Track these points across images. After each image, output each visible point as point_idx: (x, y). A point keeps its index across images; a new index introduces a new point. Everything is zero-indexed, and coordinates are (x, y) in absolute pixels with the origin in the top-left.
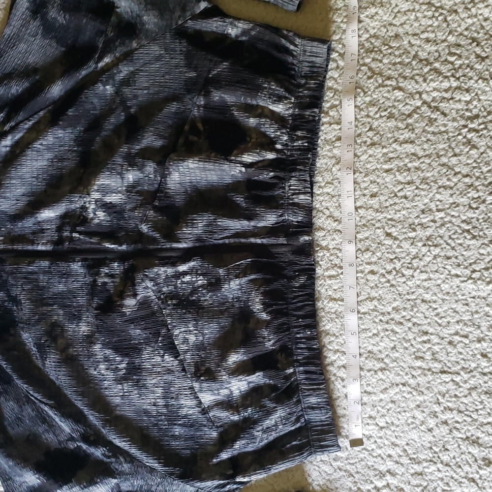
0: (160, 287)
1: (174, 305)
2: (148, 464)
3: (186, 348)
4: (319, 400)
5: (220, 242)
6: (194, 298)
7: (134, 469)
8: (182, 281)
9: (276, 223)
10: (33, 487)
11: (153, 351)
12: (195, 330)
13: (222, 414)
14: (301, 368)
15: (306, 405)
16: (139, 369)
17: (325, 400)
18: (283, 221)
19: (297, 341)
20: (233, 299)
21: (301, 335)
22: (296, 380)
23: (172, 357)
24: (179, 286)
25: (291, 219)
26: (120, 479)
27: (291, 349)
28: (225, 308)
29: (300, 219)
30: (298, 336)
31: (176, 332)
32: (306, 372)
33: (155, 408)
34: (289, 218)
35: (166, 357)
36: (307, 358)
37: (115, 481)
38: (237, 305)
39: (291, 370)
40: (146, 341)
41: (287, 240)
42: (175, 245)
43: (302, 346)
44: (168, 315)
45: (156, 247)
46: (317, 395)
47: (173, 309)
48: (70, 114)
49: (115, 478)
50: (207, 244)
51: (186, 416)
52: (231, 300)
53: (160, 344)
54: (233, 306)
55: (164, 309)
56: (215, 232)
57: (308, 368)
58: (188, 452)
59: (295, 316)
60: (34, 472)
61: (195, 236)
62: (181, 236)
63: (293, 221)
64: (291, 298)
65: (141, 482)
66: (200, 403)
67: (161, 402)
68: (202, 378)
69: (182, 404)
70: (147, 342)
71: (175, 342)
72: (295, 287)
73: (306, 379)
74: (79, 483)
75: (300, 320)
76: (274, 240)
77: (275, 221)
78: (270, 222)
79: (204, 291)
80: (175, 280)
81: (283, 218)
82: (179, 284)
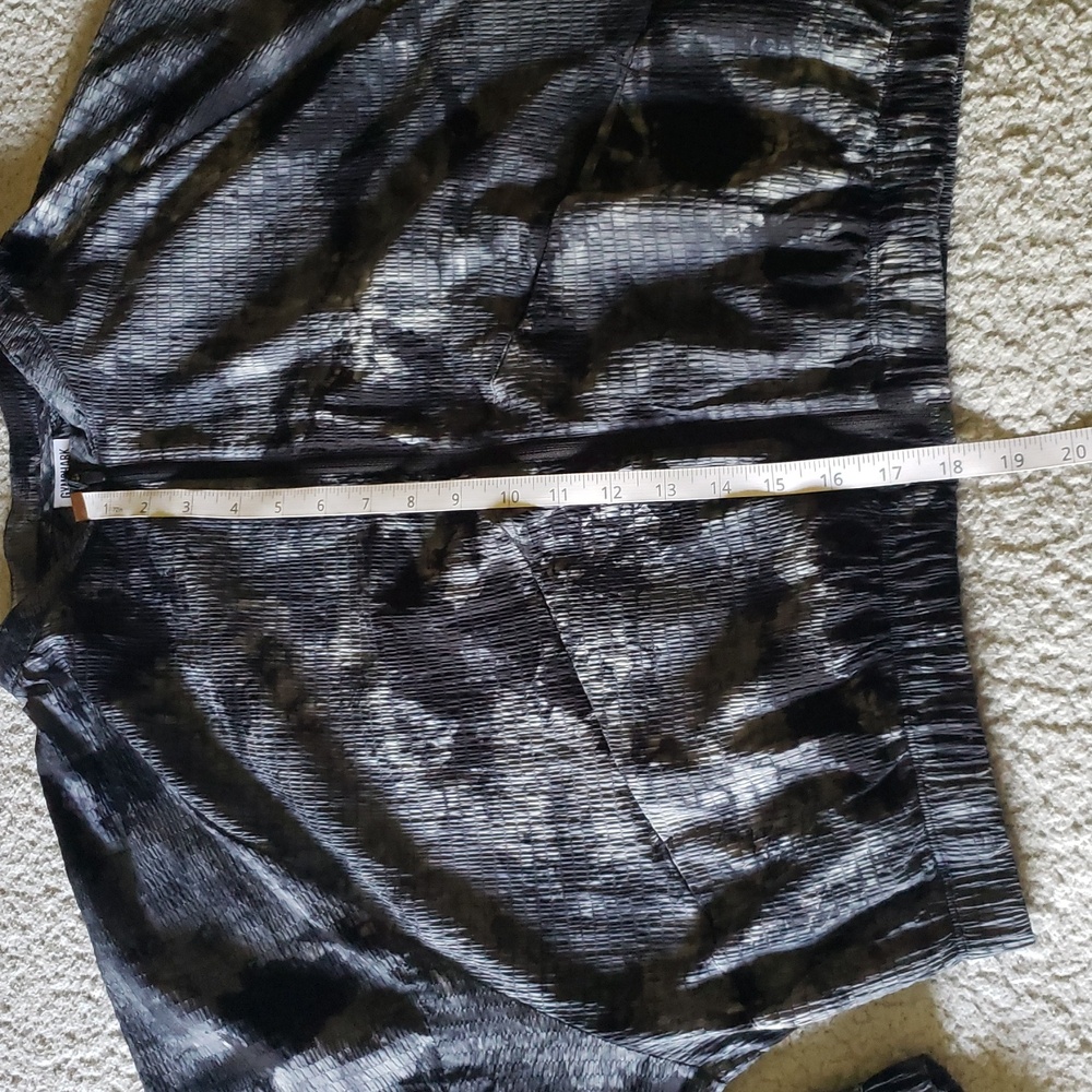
0: (539, 538)
1: (575, 581)
2: (512, 995)
3: (609, 690)
4: (974, 810)
5: (696, 414)
6: (625, 562)
7: (477, 1009)
8: (594, 520)
9: (845, 358)
10: (212, 1061)
11: (521, 701)
12: (630, 643)
13: (708, 859)
14: (924, 729)
15: (938, 826)
16: (487, 748)
17: (990, 810)
18: (865, 351)
19: (909, 659)
20: (729, 559)
21: (921, 643)
22: (910, 760)
23: (571, 715)
24: (587, 532)
25: (889, 343)
26: (440, 1034)
27: (893, 680)
28: (709, 583)
29: (913, 342)
30: (913, 644)
31: (582, 650)
32: (935, 739)
33: (527, 848)
34: (883, 342)
35: (555, 716)
36: (940, 700)
37: (425, 1041)
38: (741, 574)
39: (896, 735)
40: (503, 677)
41: (878, 400)
42: (579, 429)
43: (925, 670)
44: (559, 608)
45: (528, 435)
46: (970, 798)
47: (572, 591)
48: (309, 114)
49: (427, 1033)
50: (660, 421)
51: (610, 867)
52: (723, 564)
53: (540, 684)
54: (730, 577)
55: (548, 593)
56: (682, 390)
57: (943, 726)
58: (618, 960)
59: (900, 593)
60: (216, 1021)
61: (629, 402)
62: (591, 404)
63: (892, 350)
64: (892, 547)
65: (494, 1043)
66: (649, 830)
67: (544, 832)
68: (653, 765)
69: (601, 836)
70: (507, 679)
71: (579, 675)
72: (903, 519)
73: (936, 756)
74: (332, 1048)
75: (918, 603)
76: (843, 400)
77: (842, 353)
78: (830, 354)
79: (652, 543)
80: (576, 519)
81: (866, 342)
82: (585, 528)
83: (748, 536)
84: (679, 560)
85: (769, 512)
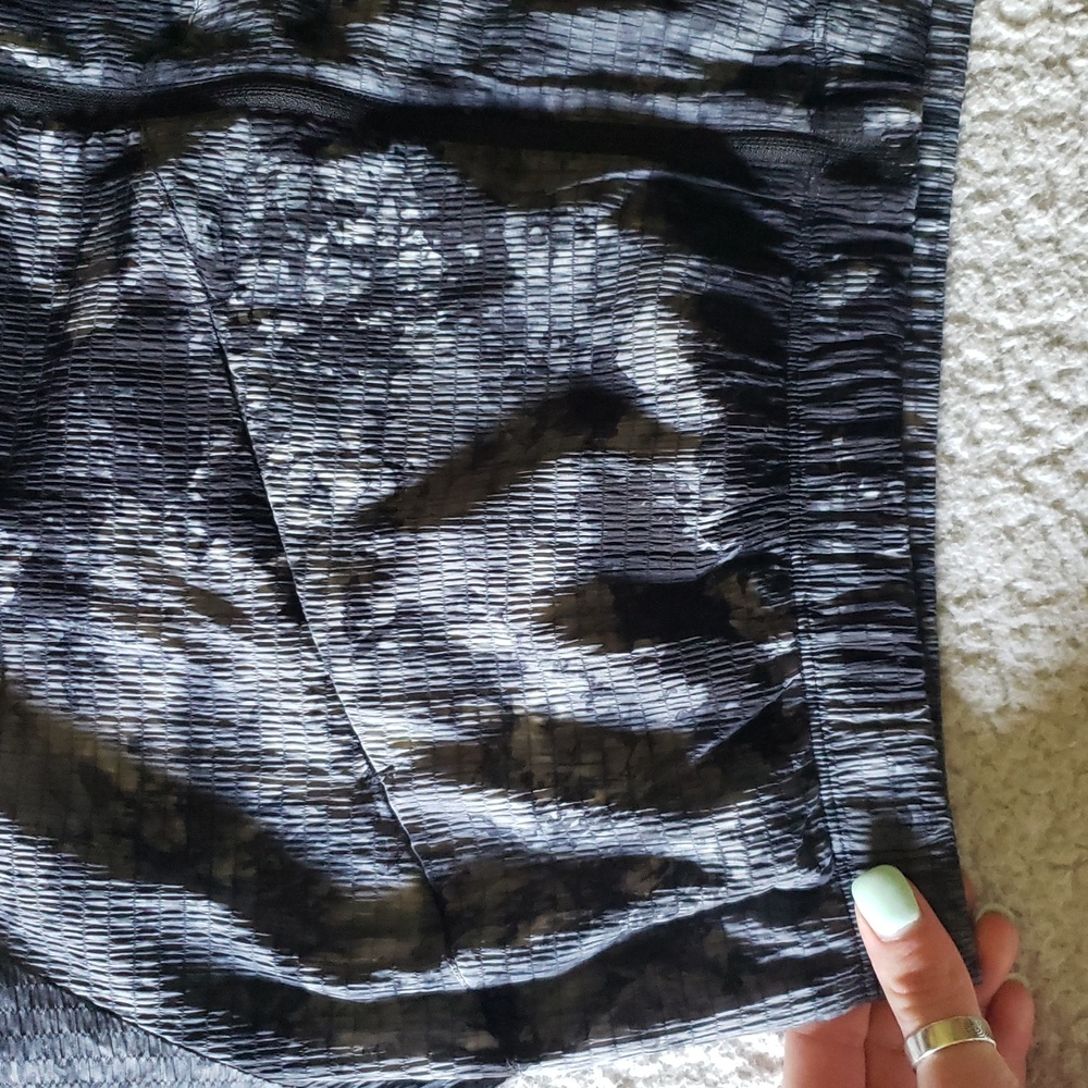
0: (234, 251)
1: (286, 341)
2: (81, 991)
3: (318, 523)
4: (899, 770)
5: (525, 94)
6: (374, 322)
7: (15, 1014)
8: (333, 244)
9: (771, 51)
11: (153, 521)
12: (368, 452)
13: (453, 806)
14: (830, 639)
15: (839, 794)
16: (79, 590)
17: (924, 770)
18: (800, 49)
19: (812, 528)
20: (546, 338)
21: (838, 505)
22: (801, 690)
23: (243, 555)
24: (316, 262)
25: (840, 41)
27: (783, 561)
29: (877, 44)
30: (823, 506)
31: (282, 452)
32: (846, 656)
34: (831, 38)
35: (214, 553)
36: (856, 596)
38: (562, 364)
39: (783, 646)
40: (126, 475)
41: (812, 121)
42: (328, 73)
43: (839, 548)
44: (251, 379)
46: (892, 750)
47: (281, 356)
50: (463, 98)
51: (278, 806)
52: (534, 345)
53: (196, 497)
54: (543, 367)
55: (236, 352)
56: (512, 51)
57: (861, 635)
59: (813, 424)
61: (418, 55)
62: (359, 40)
63: (843, 53)
64: (805, 355)
66: (356, 750)
68: (383, 645)
69: (271, 753)
71: (270, 491)
72: (826, 312)
73: (845, 684)
75: (838, 442)
76: (759, 112)
77: (767, 42)
78: (751, 37)
79: (426, 295)
80: (302, 237)
81: (804, 35)
82: (315, 254)
83: (584, 305)
84: (463, 330)
85: (623, 269)
